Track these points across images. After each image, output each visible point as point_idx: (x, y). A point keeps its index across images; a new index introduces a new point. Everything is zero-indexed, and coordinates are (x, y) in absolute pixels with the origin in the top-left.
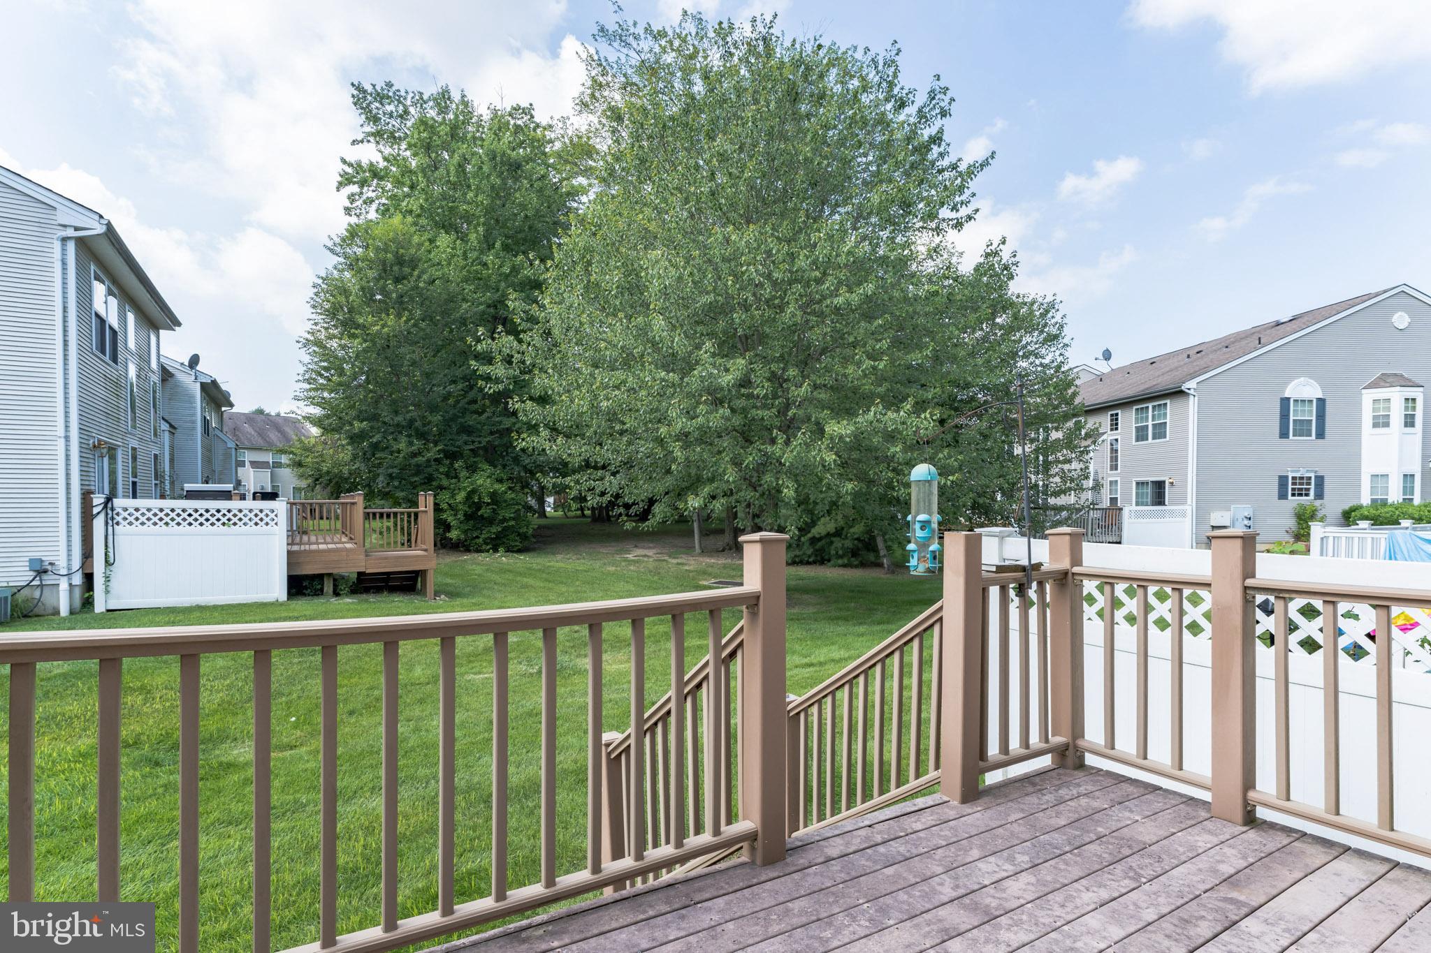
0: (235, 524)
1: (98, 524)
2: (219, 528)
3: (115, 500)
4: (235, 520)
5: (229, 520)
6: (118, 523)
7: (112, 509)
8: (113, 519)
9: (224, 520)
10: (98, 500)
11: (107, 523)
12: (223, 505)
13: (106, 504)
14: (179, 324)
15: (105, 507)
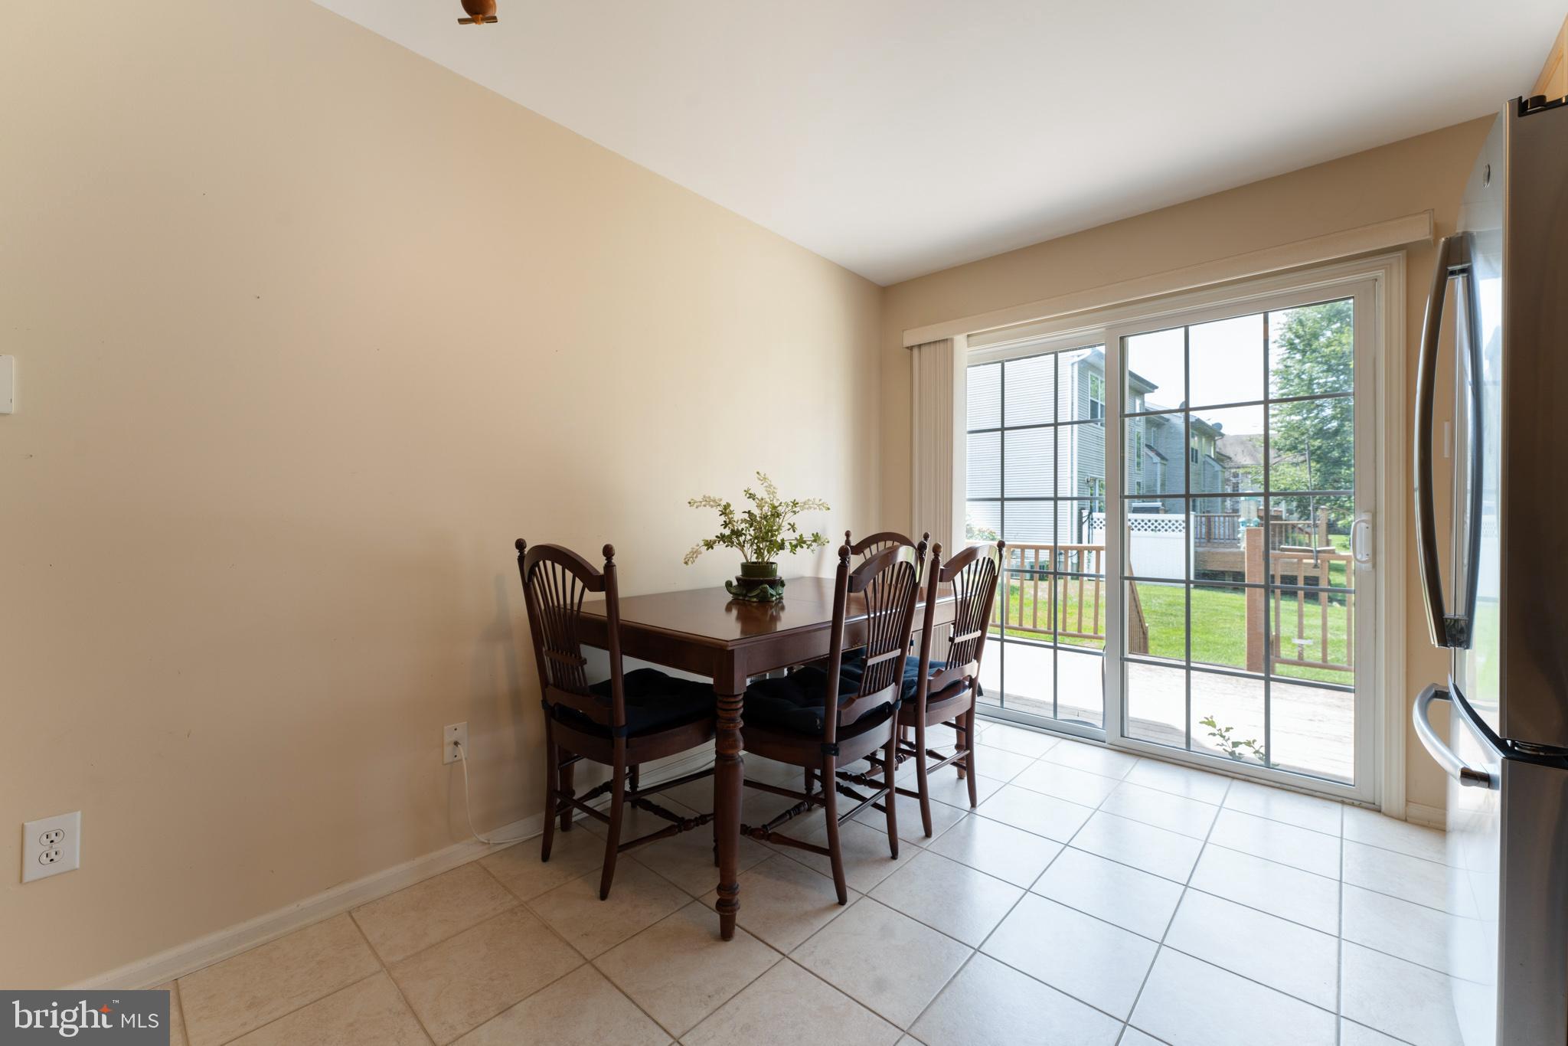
0: (1159, 530)
1: (1085, 527)
2: (1149, 533)
3: (1093, 513)
4: (1159, 527)
5: (1156, 527)
6: (1095, 528)
7: (1092, 519)
8: (1092, 525)
9: (1153, 527)
10: (1085, 513)
11: (1089, 527)
12: (1153, 516)
13: (1089, 515)
14: (1157, 387)
15: (1089, 518)
